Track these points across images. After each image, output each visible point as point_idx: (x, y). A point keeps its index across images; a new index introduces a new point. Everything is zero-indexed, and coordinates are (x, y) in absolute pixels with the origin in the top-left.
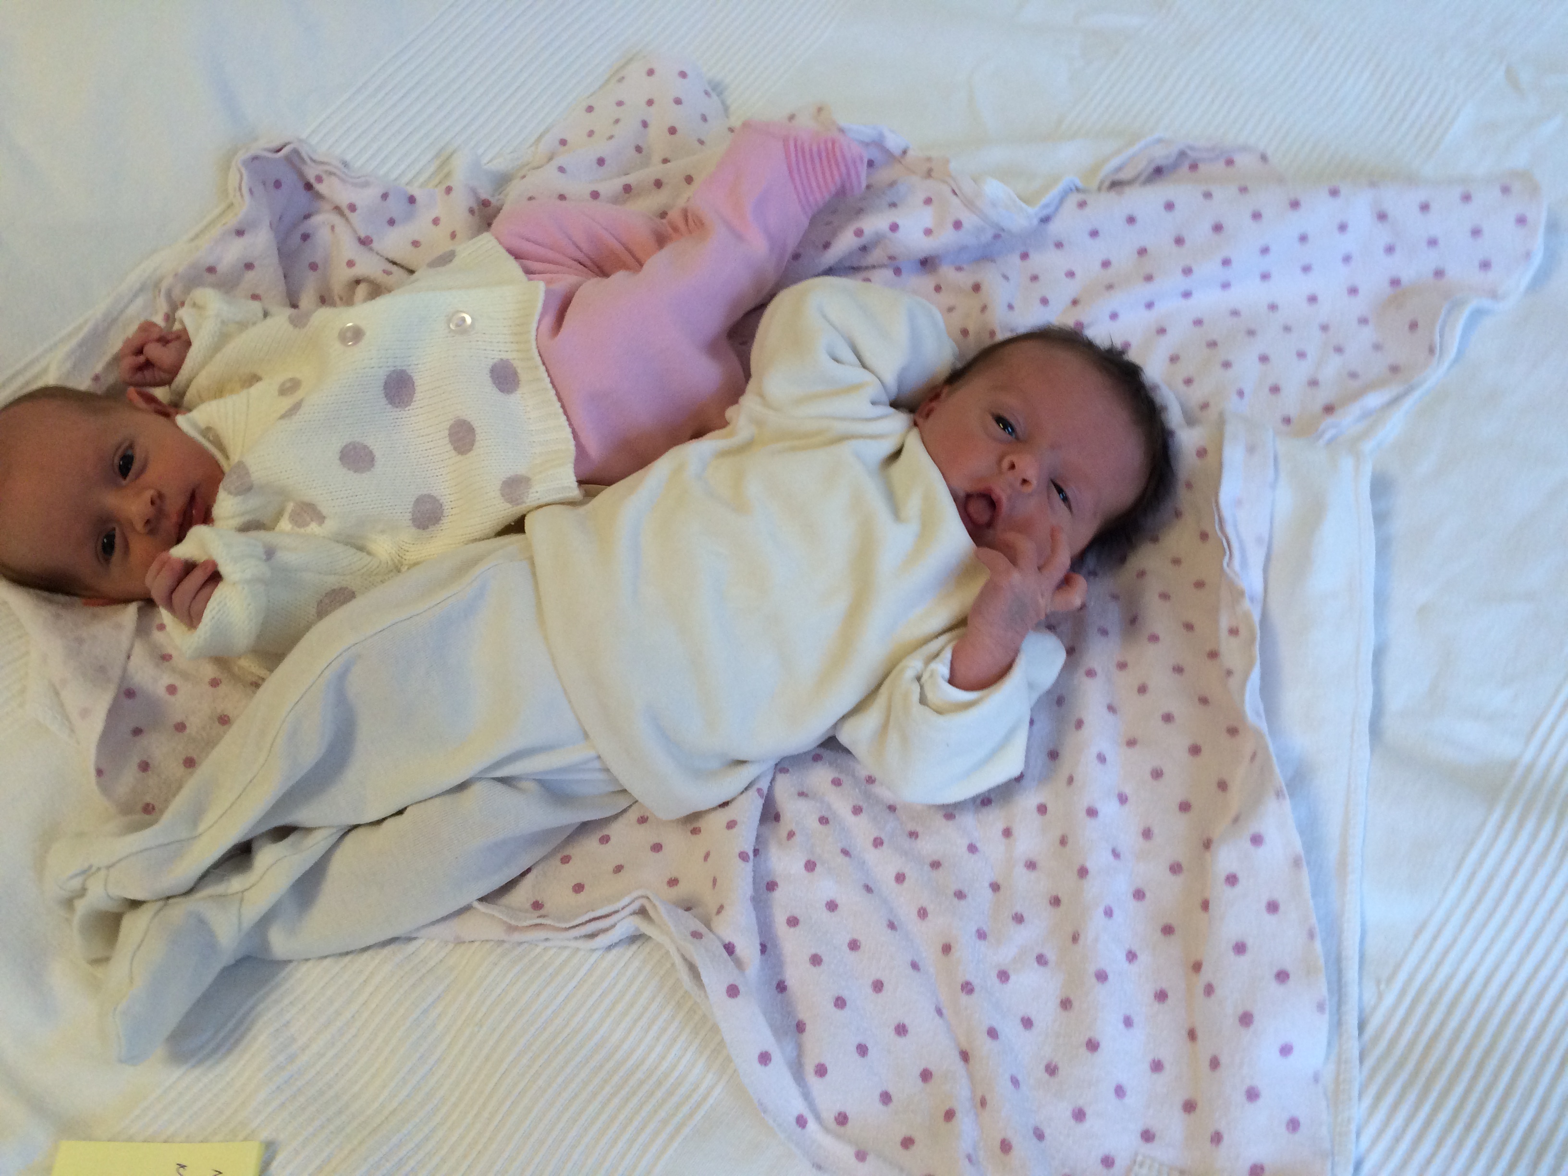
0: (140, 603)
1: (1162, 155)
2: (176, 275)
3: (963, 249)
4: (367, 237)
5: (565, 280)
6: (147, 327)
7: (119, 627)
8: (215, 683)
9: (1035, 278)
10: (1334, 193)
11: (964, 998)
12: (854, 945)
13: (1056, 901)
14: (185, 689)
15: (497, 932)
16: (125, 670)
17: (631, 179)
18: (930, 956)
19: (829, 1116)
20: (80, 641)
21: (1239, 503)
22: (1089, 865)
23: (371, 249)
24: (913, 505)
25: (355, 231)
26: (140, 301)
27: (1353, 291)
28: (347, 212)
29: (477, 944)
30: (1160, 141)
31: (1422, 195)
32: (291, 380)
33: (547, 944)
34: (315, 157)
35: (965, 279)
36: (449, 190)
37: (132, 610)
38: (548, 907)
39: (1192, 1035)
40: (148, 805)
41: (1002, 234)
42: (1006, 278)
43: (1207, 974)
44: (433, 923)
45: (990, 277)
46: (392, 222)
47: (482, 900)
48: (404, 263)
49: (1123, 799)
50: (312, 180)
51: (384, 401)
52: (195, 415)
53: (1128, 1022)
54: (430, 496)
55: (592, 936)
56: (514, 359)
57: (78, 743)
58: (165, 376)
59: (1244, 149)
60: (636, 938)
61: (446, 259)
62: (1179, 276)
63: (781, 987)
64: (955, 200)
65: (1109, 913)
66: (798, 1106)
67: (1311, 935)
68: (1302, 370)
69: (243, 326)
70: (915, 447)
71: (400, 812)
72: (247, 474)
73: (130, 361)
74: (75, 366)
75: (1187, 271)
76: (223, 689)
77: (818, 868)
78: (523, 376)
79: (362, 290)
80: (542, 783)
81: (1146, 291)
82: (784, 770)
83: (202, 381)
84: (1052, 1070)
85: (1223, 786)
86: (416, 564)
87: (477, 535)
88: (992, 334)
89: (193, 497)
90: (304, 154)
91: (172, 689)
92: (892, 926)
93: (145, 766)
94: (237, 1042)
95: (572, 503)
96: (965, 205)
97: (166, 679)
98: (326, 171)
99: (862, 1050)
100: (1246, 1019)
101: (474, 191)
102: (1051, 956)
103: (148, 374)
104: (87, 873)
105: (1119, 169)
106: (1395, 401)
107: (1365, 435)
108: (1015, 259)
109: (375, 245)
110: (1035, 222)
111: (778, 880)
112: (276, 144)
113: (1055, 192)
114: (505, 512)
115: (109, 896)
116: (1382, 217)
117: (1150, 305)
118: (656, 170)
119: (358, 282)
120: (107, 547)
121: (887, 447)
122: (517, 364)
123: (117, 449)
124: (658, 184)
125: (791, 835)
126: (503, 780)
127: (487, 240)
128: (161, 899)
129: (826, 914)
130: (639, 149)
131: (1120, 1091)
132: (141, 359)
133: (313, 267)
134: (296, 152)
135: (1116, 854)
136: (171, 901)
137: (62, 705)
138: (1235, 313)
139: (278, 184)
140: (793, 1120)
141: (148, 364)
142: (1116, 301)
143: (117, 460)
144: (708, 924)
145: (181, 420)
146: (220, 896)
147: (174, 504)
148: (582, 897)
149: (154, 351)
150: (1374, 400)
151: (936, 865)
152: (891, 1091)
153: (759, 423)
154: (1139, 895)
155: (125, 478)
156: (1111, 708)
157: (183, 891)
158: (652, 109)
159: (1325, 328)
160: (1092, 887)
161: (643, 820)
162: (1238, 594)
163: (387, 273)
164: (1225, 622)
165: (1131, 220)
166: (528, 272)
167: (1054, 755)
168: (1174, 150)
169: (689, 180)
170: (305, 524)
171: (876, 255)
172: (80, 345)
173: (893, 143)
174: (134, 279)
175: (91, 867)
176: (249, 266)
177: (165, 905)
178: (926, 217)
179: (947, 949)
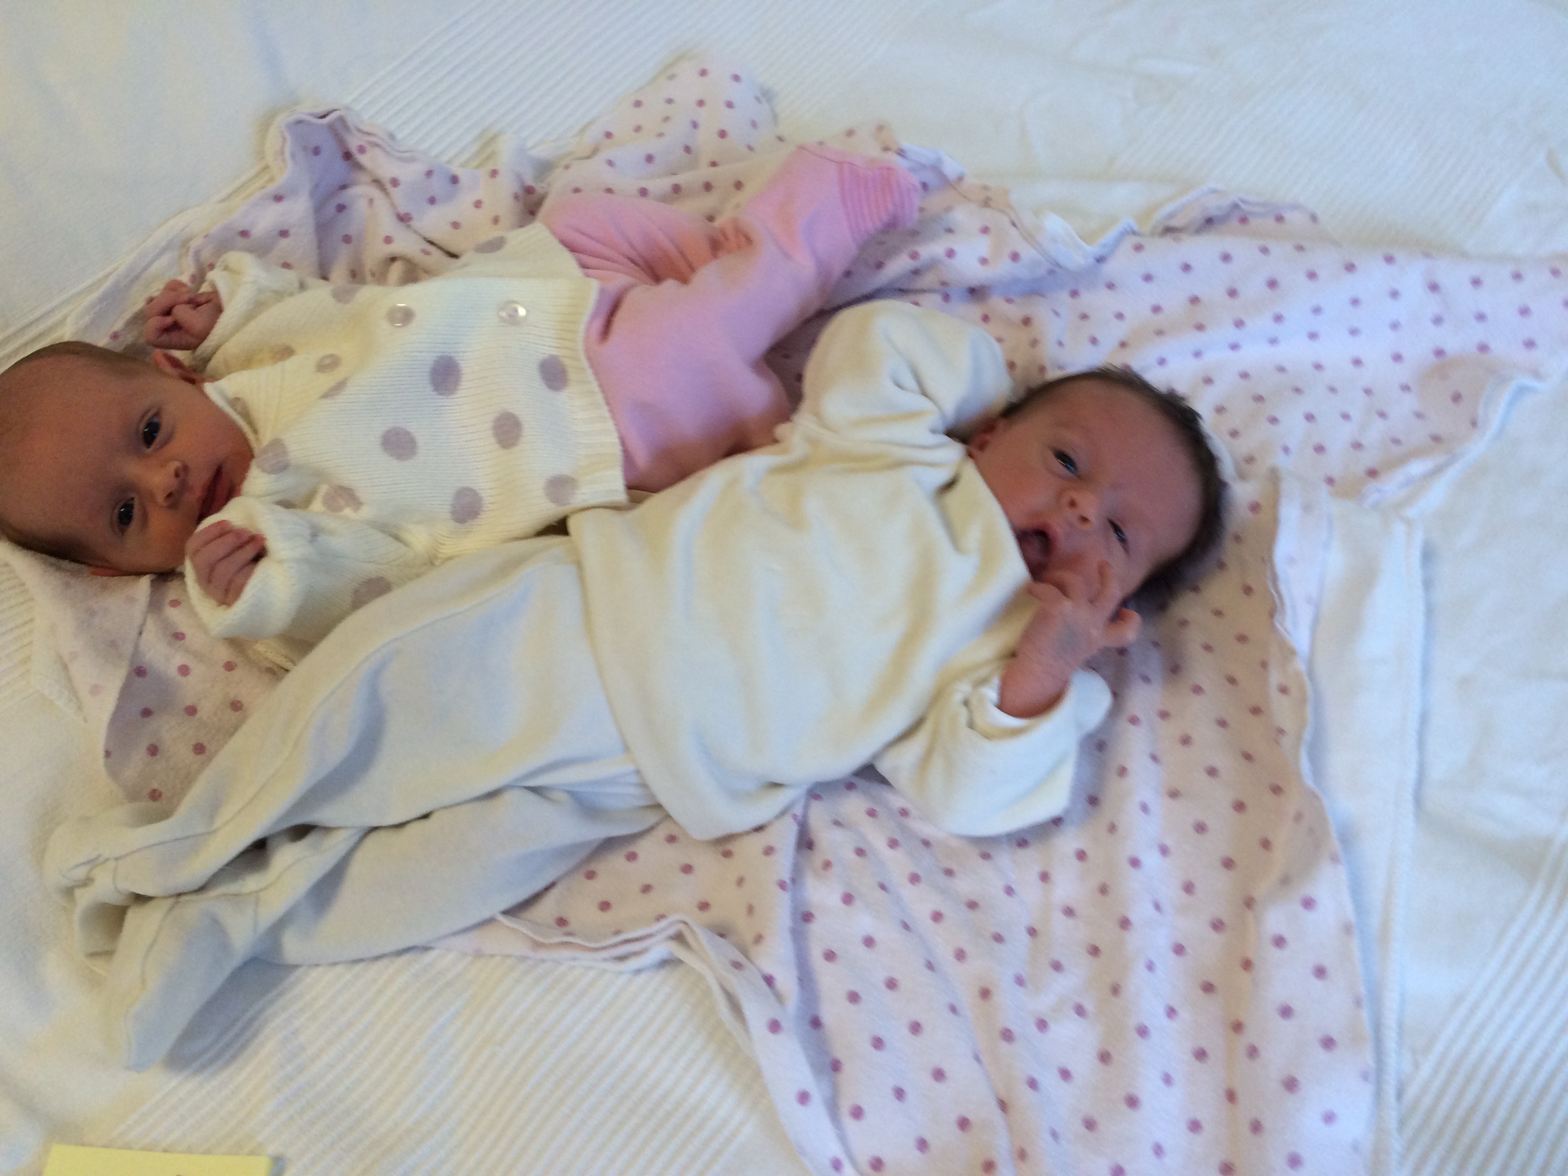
0: (153, 577)
1: (1215, 205)
2: (206, 236)
3: (1016, 281)
4: (407, 214)
5: (619, 280)
6: (174, 286)
7: (131, 600)
8: (229, 666)
9: (1084, 317)
10: (1389, 259)
11: (1004, 1046)
12: (891, 984)
13: (1095, 951)
14: (197, 670)
15: (520, 948)
16: (136, 647)
17: (680, 179)
18: (967, 999)
19: (864, 1161)
20: (92, 613)
21: (1291, 560)
22: (1133, 917)
23: (409, 227)
24: (973, 537)
25: (393, 205)
26: (164, 260)
27: (1397, 358)
28: (389, 186)
29: (498, 958)
30: (1214, 191)
31: (1475, 270)
32: (331, 356)
33: (573, 963)
34: (362, 127)
35: (1015, 312)
36: (494, 173)
37: (145, 583)
38: (574, 925)
39: (1231, 1096)
40: (154, 791)
41: (1057, 270)
42: (1057, 314)
43: (1250, 1036)
44: (455, 934)
45: (1040, 311)
46: (432, 201)
47: (506, 913)
48: (442, 243)
49: (1164, 851)
50: (354, 150)
51: (429, 389)
52: (223, 383)
53: (1167, 1080)
54: (469, 489)
55: (622, 958)
56: (564, 357)
57: (85, 720)
58: (193, 341)
59: (1296, 207)
60: (669, 963)
61: (494, 246)
62: (1232, 329)
63: (816, 1023)
64: (1013, 231)
65: (1150, 967)
66: (835, 1149)
67: (1358, 1003)
68: (1346, 432)
69: (279, 295)
70: (972, 478)
71: (426, 816)
72: (285, 453)
73: (156, 322)
74: (93, 321)
75: (1239, 324)
76: (237, 673)
77: (857, 903)
78: (572, 375)
79: (397, 269)
80: (572, 794)
81: (1197, 340)
82: (817, 797)
83: (232, 348)
84: (1090, 1124)
85: (1266, 844)
86: (450, 558)
87: (515, 534)
88: (1042, 369)
89: (218, 473)
90: (350, 124)
91: (184, 670)
92: (930, 966)
93: (153, 750)
94: (244, 1047)
95: (616, 508)
96: (1025, 239)
97: (179, 660)
98: (370, 143)
99: (900, 1093)
100: (1291, 1084)
101: (519, 177)
102: (1089, 1006)
103: (175, 337)
104: (93, 863)
105: (1171, 215)
106: (1437, 471)
107: (1409, 500)
108: (1065, 296)
109: (415, 223)
110: (1091, 260)
111: (813, 911)
112: (321, 110)
113: (1111, 234)
114: (548, 511)
115: (116, 888)
116: (1434, 287)
117: (1197, 354)
118: (704, 173)
119: (393, 259)
120: (125, 517)
121: (942, 476)
122: (567, 362)
123: (143, 417)
124: (708, 187)
125: (827, 865)
126: (535, 790)
127: (537, 231)
128: (171, 896)
129: (862, 949)
130: (688, 149)
131: (1158, 1150)
132: (169, 320)
133: (347, 239)
134: (341, 119)
135: (1157, 907)
136: (183, 899)
137: (69, 680)
138: (1281, 369)
139: (317, 151)
140: (827, 1163)
141: (176, 326)
142: (1166, 347)
143: (142, 426)
144: (745, 952)
145: (209, 388)
146: (236, 895)
147: (199, 479)
148: (608, 916)
149: (183, 313)
150: (1417, 468)
151: (973, 905)
152: (928, 1137)
153: (813, 442)
154: (1179, 950)
155: (148, 447)
156: (1154, 758)
157: (196, 888)
158: (702, 111)
159: (1368, 391)
160: (1134, 939)
161: (672, 839)
162: (1289, 653)
163: (427, 253)
164: (1275, 678)
165: (1187, 268)
166: (584, 266)
167: (1093, 801)
168: (1225, 202)
169: (738, 185)
170: (340, 509)
171: (928, 280)
172: (101, 300)
173: (951, 168)
174: (160, 236)
175: (99, 856)
176: (284, 234)
177: (177, 902)
178: (983, 246)
179: (985, 994)
